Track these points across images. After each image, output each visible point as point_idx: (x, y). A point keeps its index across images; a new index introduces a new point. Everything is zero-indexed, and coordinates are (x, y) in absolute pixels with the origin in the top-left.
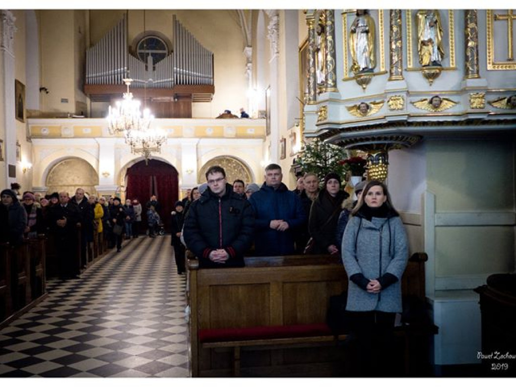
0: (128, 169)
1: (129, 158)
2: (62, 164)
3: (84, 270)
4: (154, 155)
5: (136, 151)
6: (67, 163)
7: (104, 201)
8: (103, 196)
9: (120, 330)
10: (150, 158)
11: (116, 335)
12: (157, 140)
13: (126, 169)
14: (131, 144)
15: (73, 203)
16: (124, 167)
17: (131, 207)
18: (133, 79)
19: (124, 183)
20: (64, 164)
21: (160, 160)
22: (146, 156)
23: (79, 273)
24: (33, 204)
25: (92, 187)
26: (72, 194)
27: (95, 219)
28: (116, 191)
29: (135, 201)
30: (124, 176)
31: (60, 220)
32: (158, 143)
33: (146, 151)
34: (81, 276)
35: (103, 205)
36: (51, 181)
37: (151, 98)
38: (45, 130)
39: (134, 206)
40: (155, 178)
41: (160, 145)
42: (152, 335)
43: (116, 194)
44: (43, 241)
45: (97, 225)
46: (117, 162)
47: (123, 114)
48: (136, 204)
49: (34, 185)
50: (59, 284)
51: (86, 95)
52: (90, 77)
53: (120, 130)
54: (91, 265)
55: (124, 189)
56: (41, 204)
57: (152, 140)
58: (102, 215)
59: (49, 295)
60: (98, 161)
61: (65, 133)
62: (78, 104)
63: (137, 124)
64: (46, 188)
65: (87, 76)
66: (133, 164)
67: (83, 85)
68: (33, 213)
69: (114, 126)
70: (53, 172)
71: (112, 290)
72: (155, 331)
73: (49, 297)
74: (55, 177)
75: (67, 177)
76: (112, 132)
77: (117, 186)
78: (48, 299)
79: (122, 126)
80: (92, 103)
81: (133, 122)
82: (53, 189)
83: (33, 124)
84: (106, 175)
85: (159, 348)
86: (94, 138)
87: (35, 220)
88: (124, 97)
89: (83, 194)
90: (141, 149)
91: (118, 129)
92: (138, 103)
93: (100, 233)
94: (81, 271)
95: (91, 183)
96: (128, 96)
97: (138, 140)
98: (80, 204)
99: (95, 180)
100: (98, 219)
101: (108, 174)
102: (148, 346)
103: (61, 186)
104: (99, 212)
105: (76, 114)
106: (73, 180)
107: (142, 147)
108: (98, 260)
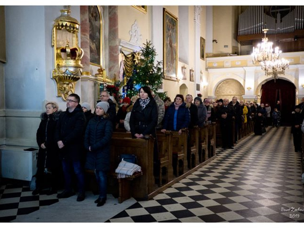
0: (263, 85)
1: (263, 78)
2: (224, 83)
3: (236, 144)
4: (280, 76)
5: (269, 74)
6: (227, 82)
7: (248, 104)
8: (247, 101)
9: (258, 182)
10: (277, 78)
11: (256, 184)
12: (282, 66)
13: (261, 85)
14: (265, 70)
15: (231, 105)
16: (260, 84)
17: (264, 108)
18: (268, 29)
19: (260, 94)
20: (225, 83)
21: (284, 79)
22: (275, 77)
23: (233, 146)
24: (209, 105)
25: (241, 96)
26: (230, 100)
27: (243, 115)
28: (255, 99)
29: (267, 105)
30: (260, 89)
31: (223, 115)
32: (283, 68)
33: (275, 73)
34: (234, 147)
35: (247, 107)
36: (218, 92)
37: (278, 40)
38: (215, 64)
39: (266, 108)
40: (280, 90)
41: (284, 70)
42: (279, 188)
43: (255, 100)
44: (215, 126)
45: (244, 118)
46: (256, 81)
47: (262, 51)
48: (268, 106)
49: (209, 95)
50: (222, 151)
51: (238, 42)
52: (241, 31)
53: (260, 61)
54: (240, 141)
55: (260, 97)
56: (213, 105)
57: (278, 67)
58: (247, 113)
59: (218, 156)
60: (245, 81)
61: (226, 65)
62: (234, 47)
63: (271, 57)
64: (215, 96)
65: (239, 31)
66: (266, 82)
67: (237, 36)
68: (209, 110)
69: (256, 59)
70: (219, 88)
71: (252, 157)
72: (280, 185)
73: (217, 157)
74: (220, 90)
75: (227, 90)
76: (254, 63)
77: (255, 96)
78: (216, 159)
79: (261, 58)
80: (242, 46)
81: (268, 56)
82: (219, 97)
83: (209, 61)
84: (249, 89)
85: (284, 197)
86: (242, 67)
87: (210, 114)
88: (262, 41)
89: (237, 100)
90: (272, 72)
91: (258, 61)
92: (271, 44)
93: (245, 123)
94: (234, 144)
95: (240, 94)
96: (265, 40)
97: (270, 67)
98: (235, 106)
99: (242, 92)
100: (244, 115)
101: (250, 88)
102: (276, 194)
103: (223, 95)
104: (245, 111)
105: (232, 54)
106: (230, 92)
107: (272, 71)
108: (244, 139)
